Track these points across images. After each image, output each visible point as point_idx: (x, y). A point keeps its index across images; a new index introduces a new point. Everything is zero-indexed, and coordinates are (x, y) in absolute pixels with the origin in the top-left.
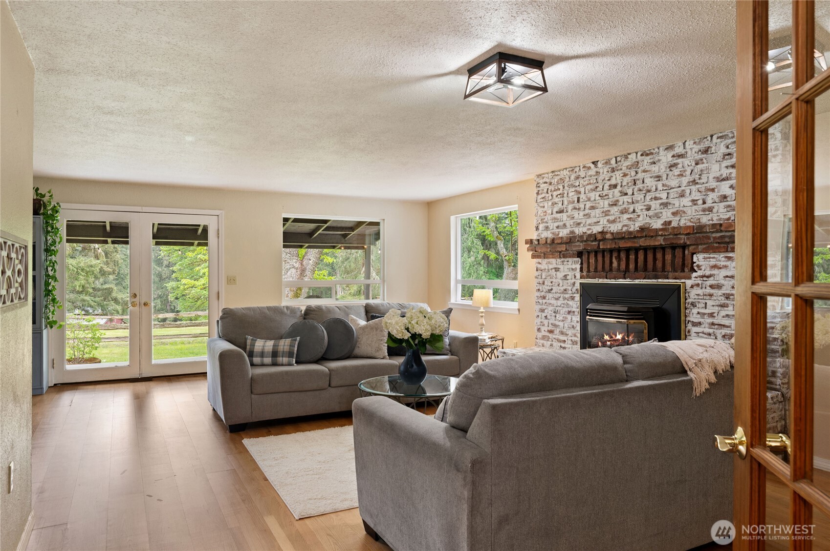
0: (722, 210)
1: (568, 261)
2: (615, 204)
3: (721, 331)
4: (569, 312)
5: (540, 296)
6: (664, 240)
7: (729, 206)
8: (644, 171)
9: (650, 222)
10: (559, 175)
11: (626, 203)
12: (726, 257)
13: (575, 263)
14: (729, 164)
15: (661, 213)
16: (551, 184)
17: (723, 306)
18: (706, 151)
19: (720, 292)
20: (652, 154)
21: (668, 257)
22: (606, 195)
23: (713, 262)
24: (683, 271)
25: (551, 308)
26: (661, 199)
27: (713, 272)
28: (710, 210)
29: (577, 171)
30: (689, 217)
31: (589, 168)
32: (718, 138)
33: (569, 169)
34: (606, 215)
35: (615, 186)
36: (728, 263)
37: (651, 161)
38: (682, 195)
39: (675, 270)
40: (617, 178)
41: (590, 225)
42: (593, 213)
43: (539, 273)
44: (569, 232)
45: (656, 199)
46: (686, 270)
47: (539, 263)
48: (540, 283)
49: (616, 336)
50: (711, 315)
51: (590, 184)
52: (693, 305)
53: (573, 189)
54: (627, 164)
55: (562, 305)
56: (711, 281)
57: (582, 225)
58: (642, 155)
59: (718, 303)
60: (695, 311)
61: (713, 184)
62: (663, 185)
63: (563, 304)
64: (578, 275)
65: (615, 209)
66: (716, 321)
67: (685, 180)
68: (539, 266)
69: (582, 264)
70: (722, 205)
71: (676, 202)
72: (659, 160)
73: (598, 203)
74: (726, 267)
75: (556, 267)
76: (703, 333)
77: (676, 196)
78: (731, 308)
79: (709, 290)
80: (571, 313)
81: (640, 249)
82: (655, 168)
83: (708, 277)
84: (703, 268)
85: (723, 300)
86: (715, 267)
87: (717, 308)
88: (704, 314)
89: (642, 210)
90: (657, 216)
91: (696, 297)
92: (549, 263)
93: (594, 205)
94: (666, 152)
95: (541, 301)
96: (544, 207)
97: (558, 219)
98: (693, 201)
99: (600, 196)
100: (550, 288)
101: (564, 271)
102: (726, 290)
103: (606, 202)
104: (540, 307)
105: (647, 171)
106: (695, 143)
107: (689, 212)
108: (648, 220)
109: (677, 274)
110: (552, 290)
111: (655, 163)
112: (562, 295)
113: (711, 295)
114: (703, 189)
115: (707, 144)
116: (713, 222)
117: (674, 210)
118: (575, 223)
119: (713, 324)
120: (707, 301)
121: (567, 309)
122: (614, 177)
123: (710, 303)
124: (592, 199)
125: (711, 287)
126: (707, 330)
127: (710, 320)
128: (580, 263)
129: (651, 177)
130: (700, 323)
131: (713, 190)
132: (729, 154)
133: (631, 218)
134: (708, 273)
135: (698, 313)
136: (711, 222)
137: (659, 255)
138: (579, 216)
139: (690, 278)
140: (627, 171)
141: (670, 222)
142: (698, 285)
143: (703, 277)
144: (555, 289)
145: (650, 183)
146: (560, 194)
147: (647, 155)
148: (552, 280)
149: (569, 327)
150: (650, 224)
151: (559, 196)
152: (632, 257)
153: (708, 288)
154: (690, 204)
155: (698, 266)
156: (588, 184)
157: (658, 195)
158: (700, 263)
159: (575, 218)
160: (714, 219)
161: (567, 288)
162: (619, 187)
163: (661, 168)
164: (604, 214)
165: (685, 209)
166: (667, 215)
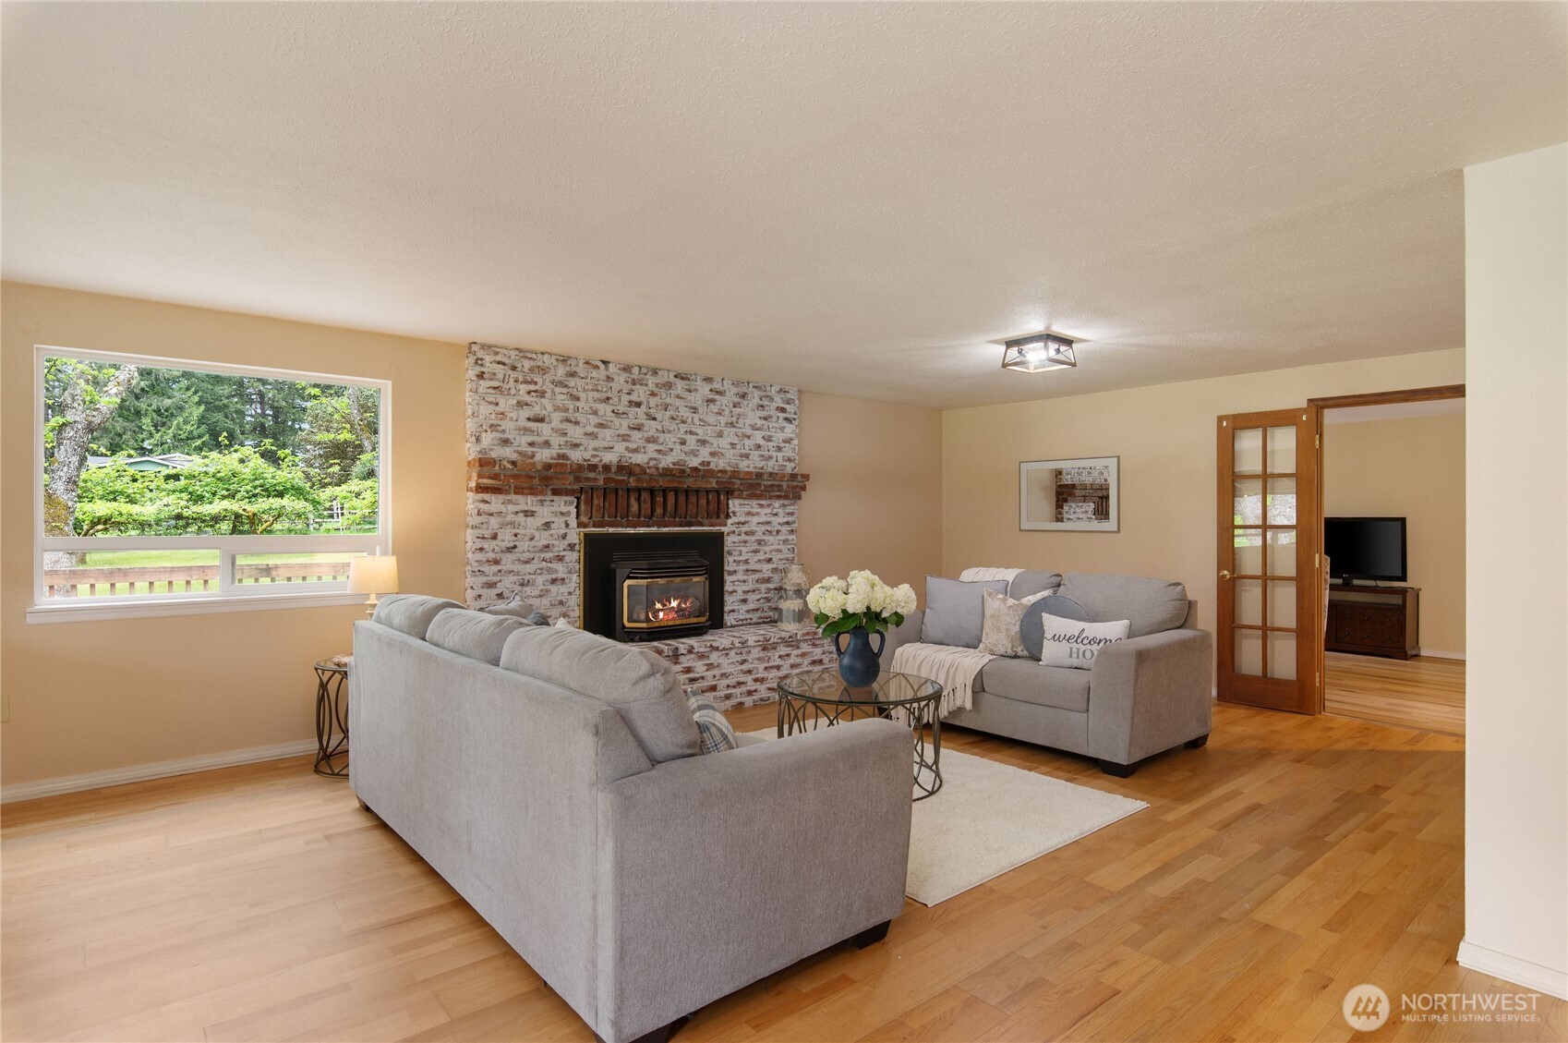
0: (756, 458)
1: (552, 501)
2: (638, 428)
3: (752, 577)
4: (554, 581)
5: (485, 560)
6: (717, 482)
7: (763, 456)
8: (678, 397)
9: (686, 459)
10: (535, 360)
11: (655, 431)
12: (759, 504)
13: (571, 503)
14: (762, 416)
15: (698, 451)
16: (514, 368)
17: (755, 552)
18: (743, 396)
19: (753, 538)
20: (689, 380)
21: (703, 502)
22: (624, 413)
23: (747, 509)
24: (718, 517)
25: (512, 578)
26: (697, 434)
27: (747, 519)
28: (747, 456)
29: (573, 364)
30: (728, 461)
31: (597, 367)
32: (754, 387)
33: (558, 357)
34: (624, 440)
35: (638, 405)
36: (759, 510)
37: (687, 387)
38: (720, 435)
39: (709, 516)
40: (640, 394)
41: (595, 449)
42: (601, 432)
43: (483, 518)
44: (555, 456)
45: (691, 433)
46: (722, 516)
47: (485, 502)
48: (484, 538)
50: (746, 562)
51: (598, 391)
52: (730, 553)
53: (564, 390)
54: (657, 381)
55: (539, 571)
56: (744, 529)
57: (581, 448)
58: (676, 376)
59: (752, 549)
60: (731, 559)
61: (749, 431)
62: (700, 420)
63: (540, 569)
64: (573, 523)
65: (636, 435)
66: (750, 567)
67: (723, 420)
68: (484, 507)
69: (577, 507)
70: (757, 453)
71: (715, 441)
72: (696, 390)
73: (611, 422)
74: (758, 514)
75: (526, 509)
76: (739, 581)
77: (714, 434)
78: (762, 553)
79: (744, 537)
80: (558, 582)
81: (670, 491)
82: (691, 397)
83: (743, 524)
84: (738, 514)
85: (755, 546)
86: (749, 513)
87: (750, 554)
88: (740, 561)
89: (675, 442)
90: (694, 453)
91: (732, 545)
92: (510, 502)
93: (604, 422)
94: (704, 383)
95: (486, 568)
96: (497, 404)
97: (534, 431)
98: (732, 444)
99: (613, 411)
100: (511, 544)
101: (543, 517)
102: (759, 536)
103: (625, 423)
104: (484, 579)
105: (681, 398)
106: (733, 384)
107: (727, 456)
108: (683, 457)
109: (712, 520)
110: (515, 547)
111: (690, 391)
112: (537, 555)
113: (745, 542)
114: (740, 434)
115: (744, 389)
116: (749, 470)
117: (713, 450)
118: (569, 444)
119: (748, 570)
120: (740, 548)
121: (549, 577)
122: (636, 392)
123: (744, 550)
124: (600, 413)
125: (746, 533)
126: (742, 578)
127: (745, 567)
128: (575, 504)
129: (686, 407)
130: (735, 572)
131: (749, 437)
132: (762, 406)
133: (660, 450)
134: (743, 520)
135: (735, 561)
136: (747, 469)
137: (693, 499)
138: (576, 433)
139: (726, 525)
140: (656, 390)
141: (709, 463)
142: (734, 532)
143: (738, 524)
144: (524, 545)
145: (685, 413)
146: (535, 392)
147: (683, 379)
148: (517, 531)
149: (552, 605)
150: (685, 462)
151: (533, 394)
152: (660, 499)
153: (743, 535)
154: (729, 447)
155: (734, 513)
156: (593, 390)
157: (693, 430)
158: (736, 510)
159: (568, 435)
160: (751, 466)
161: (551, 542)
162: (643, 407)
163: (696, 399)
164: (620, 439)
165: (723, 451)
166: (704, 454)
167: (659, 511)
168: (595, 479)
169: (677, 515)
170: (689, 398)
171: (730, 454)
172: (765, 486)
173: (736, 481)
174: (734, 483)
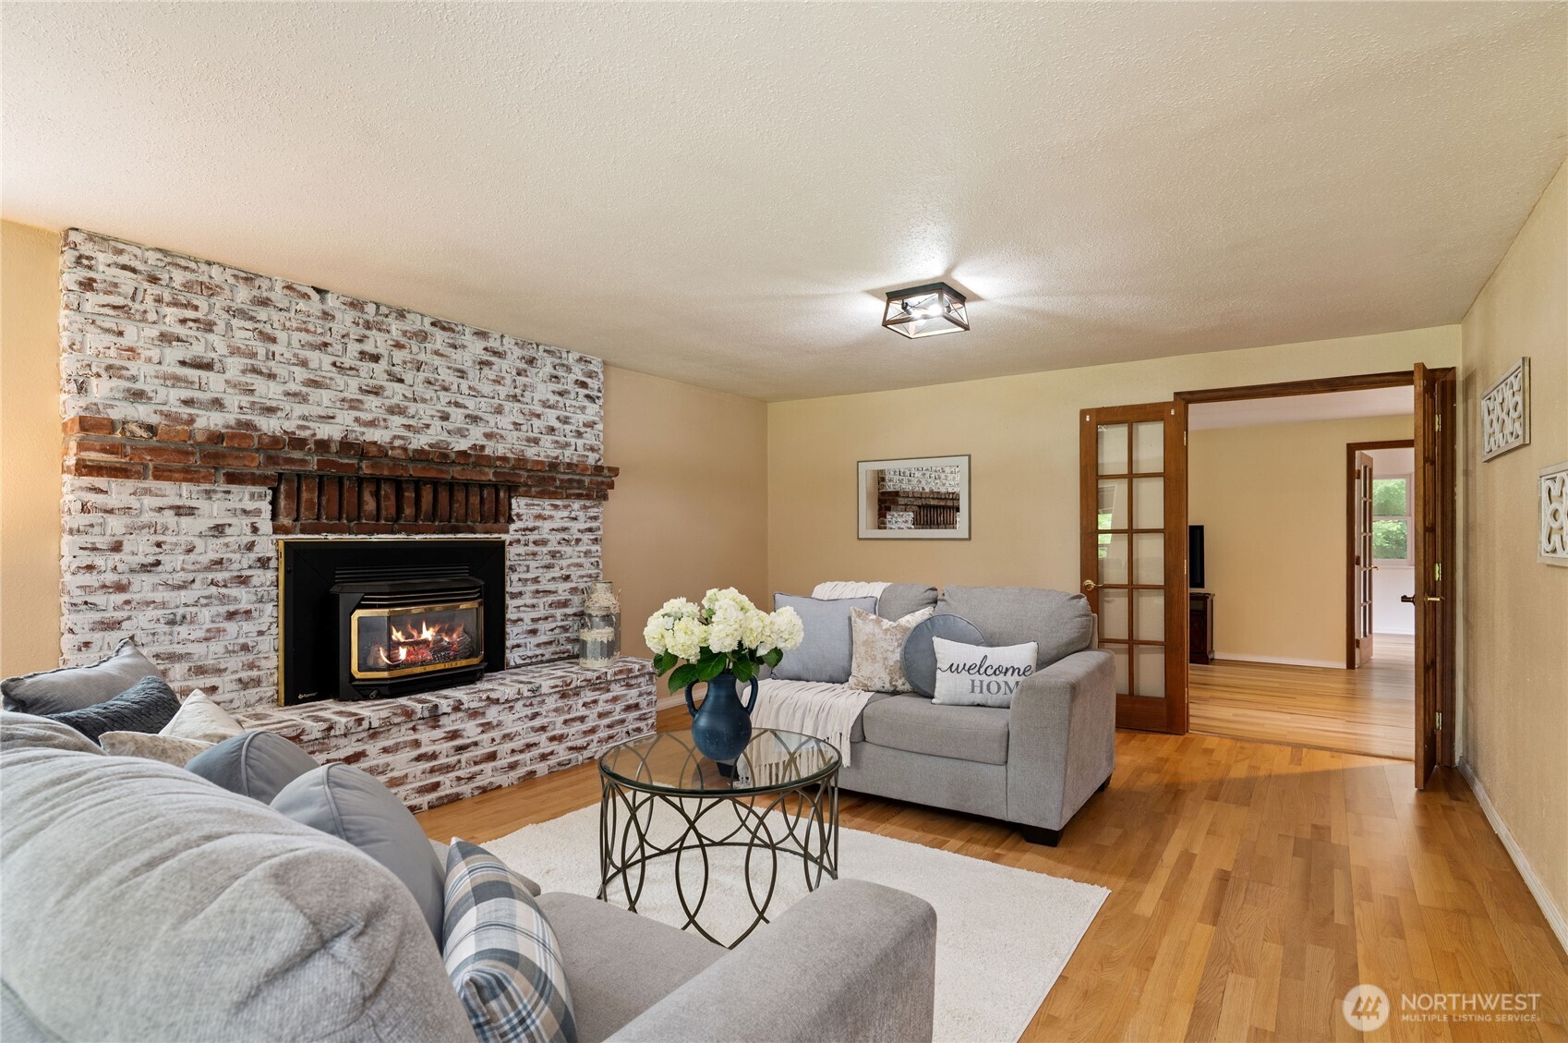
0: (548, 445)
1: (228, 492)
2: (376, 391)
3: (545, 599)
4: (231, 616)
5: (96, 585)
7: (557, 442)
8: (437, 353)
9: (449, 440)
10: (193, 271)
11: (402, 398)
12: (552, 505)
13: (261, 497)
14: (557, 390)
15: (468, 430)
16: (154, 280)
17: (548, 567)
18: (531, 361)
19: (545, 550)
20: (453, 331)
21: (475, 500)
22: (351, 369)
23: (537, 511)
24: (496, 521)
25: (152, 613)
26: (466, 407)
27: (537, 524)
28: (536, 441)
29: (264, 287)
30: (510, 446)
31: (305, 296)
32: (545, 351)
33: (236, 272)
34: (352, 408)
35: (375, 358)
36: (553, 513)
37: (451, 341)
38: (499, 411)
39: (483, 519)
40: (376, 342)
41: (304, 418)
42: (314, 394)
43: (94, 517)
44: (232, 423)
45: (457, 405)
46: (502, 520)
48: (95, 549)
49: (420, 632)
50: (536, 580)
51: (307, 331)
52: (513, 569)
53: (249, 325)
54: (405, 328)
55: (203, 601)
56: (533, 537)
57: (279, 414)
58: (433, 324)
59: (543, 563)
60: (515, 577)
61: (539, 409)
62: (470, 388)
63: (206, 597)
64: (266, 525)
65: (372, 402)
66: (541, 587)
67: (503, 391)
68: (94, 498)
69: (274, 503)
70: (550, 438)
71: (492, 419)
72: (464, 347)
73: (331, 379)
74: (551, 517)
75: (179, 503)
76: (525, 606)
77: (489, 409)
78: (557, 569)
79: (532, 548)
80: (238, 617)
81: (425, 484)
82: (457, 355)
83: (532, 530)
84: (524, 517)
85: (548, 560)
86: (539, 517)
87: (541, 570)
88: (527, 580)
89: (432, 416)
90: (461, 433)
91: (516, 558)
92: (147, 492)
93: (317, 379)
94: (475, 337)
95: (99, 599)
96: (120, 334)
97: (192, 383)
98: (515, 424)
99: (334, 364)
100: (151, 559)
101: (210, 517)
102: (552, 546)
103: (354, 384)
104: (97, 616)
105: (442, 355)
106: (516, 344)
107: (509, 439)
108: (444, 437)
109: (488, 525)
110: (158, 563)
111: (456, 348)
112: (200, 576)
113: (534, 554)
114: (526, 411)
115: (531, 353)
116: (540, 459)
117: (488, 430)
118: (257, 406)
119: (537, 592)
120: (528, 563)
121: (223, 610)
122: (371, 341)
123: (533, 564)
124: (312, 365)
125: (535, 543)
126: (529, 602)
127: (534, 587)
128: (269, 498)
129: (449, 368)
130: (521, 594)
131: (538, 416)
132: (556, 377)
133: (410, 426)
134: (530, 525)
135: (520, 580)
136: (536, 458)
137: (460, 496)
138: (269, 391)
139: (507, 532)
140: (403, 340)
141: (483, 447)
142: (518, 541)
143: (525, 530)
144: (172, 561)
145: (446, 376)
146: (195, 321)
147: (444, 328)
148: (160, 538)
149: (229, 652)
150: (448, 444)
151: (191, 324)
152: (410, 495)
153: (531, 544)
154: (512, 427)
155: (518, 515)
156: (299, 330)
157: (460, 401)
158: (521, 511)
159: (256, 393)
160: (542, 454)
161: (226, 556)
162: (383, 364)
163: (465, 358)
164: (346, 405)
165: (503, 432)
166: (476, 435)
167: (409, 511)
168: (303, 462)
169: (434, 518)
170: (454, 357)
171: (512, 437)
172: (562, 481)
173: (522, 472)
174: (520, 476)
